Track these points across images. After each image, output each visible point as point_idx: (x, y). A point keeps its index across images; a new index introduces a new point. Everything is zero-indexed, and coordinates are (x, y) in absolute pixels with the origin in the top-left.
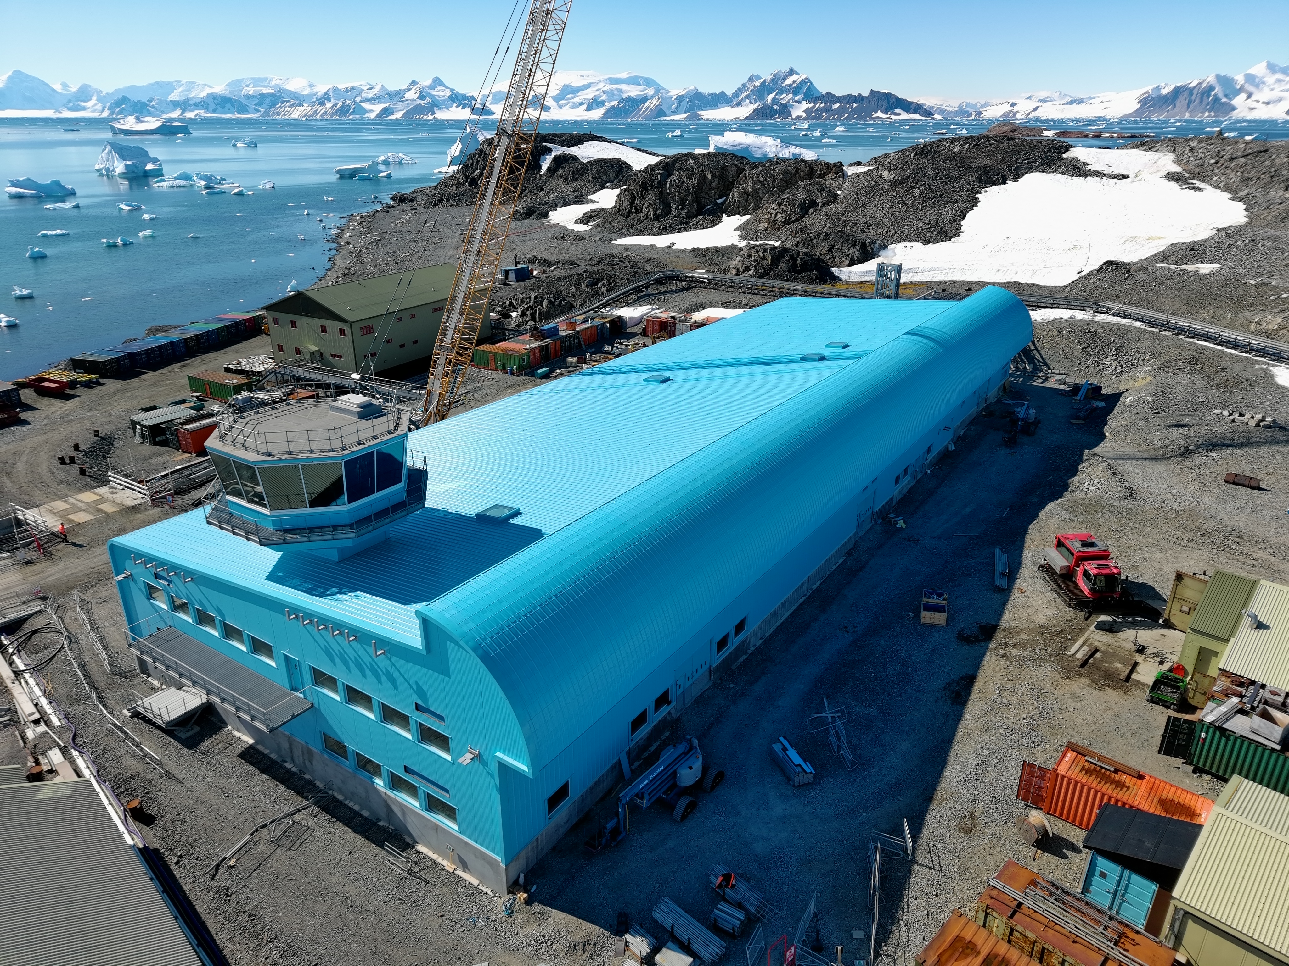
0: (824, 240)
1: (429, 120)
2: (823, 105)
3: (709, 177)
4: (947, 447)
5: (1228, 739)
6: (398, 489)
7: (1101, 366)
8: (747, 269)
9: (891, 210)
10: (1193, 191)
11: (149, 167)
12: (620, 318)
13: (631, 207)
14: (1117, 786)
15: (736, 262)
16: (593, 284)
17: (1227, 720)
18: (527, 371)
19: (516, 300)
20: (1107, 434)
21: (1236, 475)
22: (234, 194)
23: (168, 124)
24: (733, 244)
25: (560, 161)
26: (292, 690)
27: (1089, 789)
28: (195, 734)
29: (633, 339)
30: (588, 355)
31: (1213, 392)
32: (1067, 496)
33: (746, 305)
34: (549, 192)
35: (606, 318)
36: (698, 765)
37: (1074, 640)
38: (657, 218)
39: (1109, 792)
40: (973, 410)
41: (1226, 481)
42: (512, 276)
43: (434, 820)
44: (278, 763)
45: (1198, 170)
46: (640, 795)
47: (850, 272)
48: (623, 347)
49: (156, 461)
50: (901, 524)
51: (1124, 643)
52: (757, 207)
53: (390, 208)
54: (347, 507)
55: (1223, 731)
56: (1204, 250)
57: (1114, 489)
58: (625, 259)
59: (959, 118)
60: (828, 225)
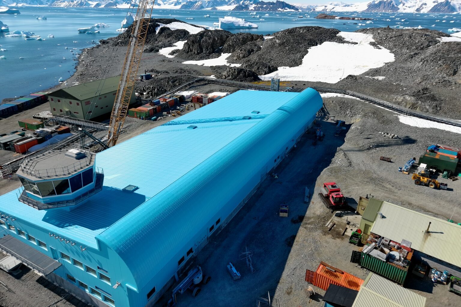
0: (256, 65)
1: (115, 8)
2: (260, 5)
3: (216, 39)
4: (294, 146)
5: (371, 258)
6: (92, 185)
7: (346, 114)
8: (229, 76)
9: (279, 54)
10: (378, 49)
11: (3, 28)
12: (183, 96)
13: (189, 49)
14: (335, 277)
15: (225, 73)
16: (173, 82)
17: (371, 251)
18: (148, 118)
19: (146, 88)
20: (345, 140)
21: (384, 157)
22: (38, 40)
23: (11, 9)
24: (225, 65)
25: (163, 30)
26: (55, 259)
27: (327, 278)
28: (20, 273)
29: (188, 104)
30: (171, 111)
31: (380, 125)
32: (331, 166)
33: (228, 91)
34: (159, 42)
35: (178, 96)
36: (201, 276)
37: (328, 220)
38: (198, 54)
39: (333, 279)
40: (303, 132)
41: (380, 159)
42: (144, 78)
43: (107, 304)
44: (51, 283)
45: (380, 41)
46: (180, 290)
47: (265, 77)
48: (184, 107)
49: (6, 156)
50: (276, 177)
51: (343, 220)
52: (234, 51)
53: (99, 46)
54: (71, 194)
55: (369, 255)
56: (381, 71)
57: (345, 163)
58: (186, 71)
59: (307, 11)
60: (257, 59)
